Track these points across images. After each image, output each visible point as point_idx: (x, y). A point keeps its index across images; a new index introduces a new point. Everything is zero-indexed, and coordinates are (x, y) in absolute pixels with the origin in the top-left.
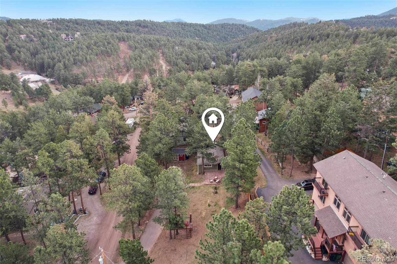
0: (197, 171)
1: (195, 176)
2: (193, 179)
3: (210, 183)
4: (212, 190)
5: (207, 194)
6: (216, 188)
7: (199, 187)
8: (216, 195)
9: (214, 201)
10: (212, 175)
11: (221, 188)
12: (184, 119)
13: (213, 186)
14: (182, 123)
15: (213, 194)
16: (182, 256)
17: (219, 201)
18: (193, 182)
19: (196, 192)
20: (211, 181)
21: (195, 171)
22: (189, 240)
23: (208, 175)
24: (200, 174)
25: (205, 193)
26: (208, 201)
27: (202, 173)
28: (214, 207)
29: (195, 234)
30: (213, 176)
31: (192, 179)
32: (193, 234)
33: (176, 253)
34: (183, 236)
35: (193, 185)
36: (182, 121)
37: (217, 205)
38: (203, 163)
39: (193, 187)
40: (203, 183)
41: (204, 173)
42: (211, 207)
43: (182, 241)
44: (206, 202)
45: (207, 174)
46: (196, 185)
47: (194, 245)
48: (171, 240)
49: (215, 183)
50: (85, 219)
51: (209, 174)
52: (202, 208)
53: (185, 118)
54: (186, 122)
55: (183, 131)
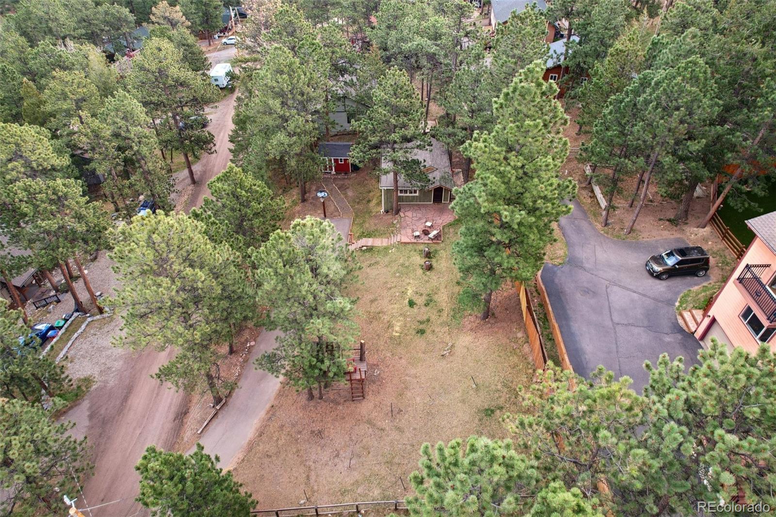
0: (379, 204)
1: (375, 216)
2: (370, 225)
3: (414, 241)
4: (419, 260)
5: (406, 269)
6: (428, 255)
7: (386, 249)
8: (428, 273)
9: (423, 290)
10: (419, 215)
11: (443, 254)
12: (348, 65)
13: (421, 247)
14: (343, 76)
15: (421, 271)
16: (337, 456)
17: (436, 290)
18: (369, 235)
19: (377, 263)
20: (417, 233)
21: (374, 202)
22: (359, 405)
23: (409, 216)
24: (387, 212)
25: (401, 268)
26: (410, 292)
27: (394, 209)
28: (424, 309)
29: (374, 387)
30: (420, 219)
31: (367, 225)
32: (370, 388)
33: (323, 442)
34: (342, 393)
35: (369, 244)
36: (343, 71)
37: (432, 304)
38: (397, 187)
39: (370, 249)
40: (394, 240)
41: (398, 212)
42: (415, 310)
43: (341, 407)
44: (404, 293)
45: (407, 214)
46: (379, 242)
47: (370, 422)
48: (312, 403)
49: (425, 240)
50: (100, 329)
51: (409, 214)
52: (393, 309)
53: (349, 62)
54: (351, 74)
55: (345, 97)
